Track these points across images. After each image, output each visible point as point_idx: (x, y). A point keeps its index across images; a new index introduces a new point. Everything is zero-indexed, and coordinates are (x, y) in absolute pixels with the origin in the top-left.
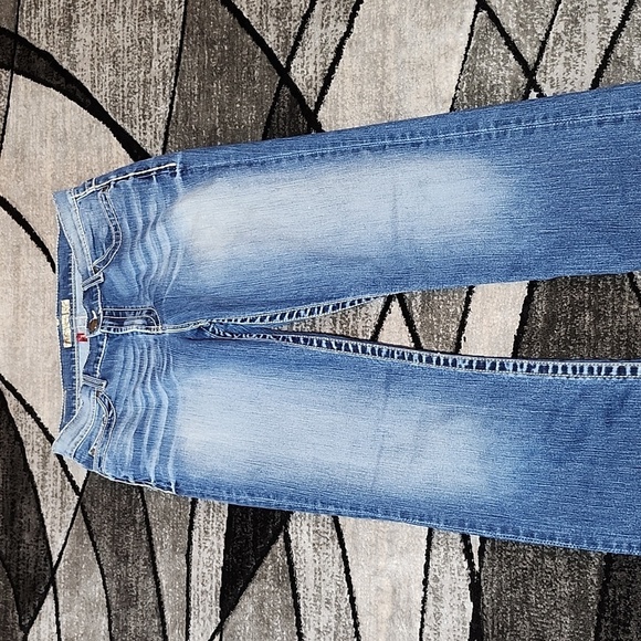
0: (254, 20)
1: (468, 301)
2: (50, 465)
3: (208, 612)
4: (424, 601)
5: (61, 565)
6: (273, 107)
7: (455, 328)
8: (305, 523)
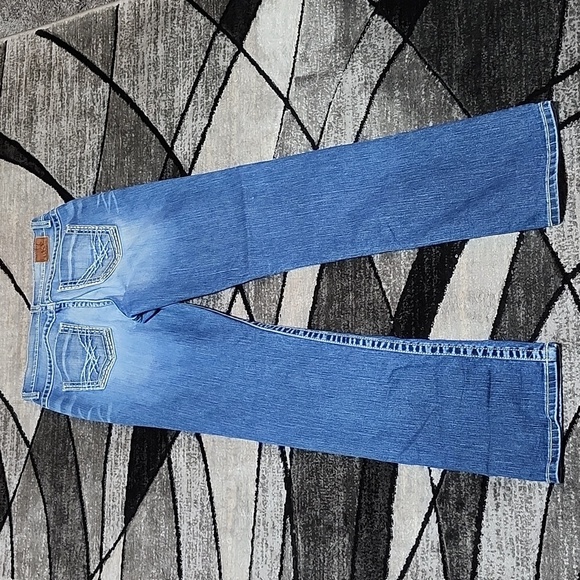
0: (151, 118)
1: (282, 291)
2: (10, 428)
3: (116, 520)
4: (257, 494)
5: (15, 500)
6: (163, 172)
7: (275, 309)
8: (181, 449)
